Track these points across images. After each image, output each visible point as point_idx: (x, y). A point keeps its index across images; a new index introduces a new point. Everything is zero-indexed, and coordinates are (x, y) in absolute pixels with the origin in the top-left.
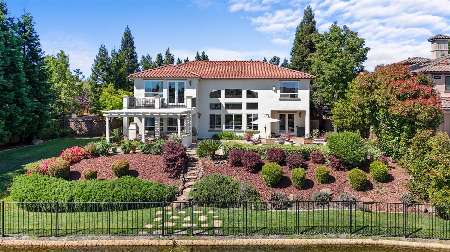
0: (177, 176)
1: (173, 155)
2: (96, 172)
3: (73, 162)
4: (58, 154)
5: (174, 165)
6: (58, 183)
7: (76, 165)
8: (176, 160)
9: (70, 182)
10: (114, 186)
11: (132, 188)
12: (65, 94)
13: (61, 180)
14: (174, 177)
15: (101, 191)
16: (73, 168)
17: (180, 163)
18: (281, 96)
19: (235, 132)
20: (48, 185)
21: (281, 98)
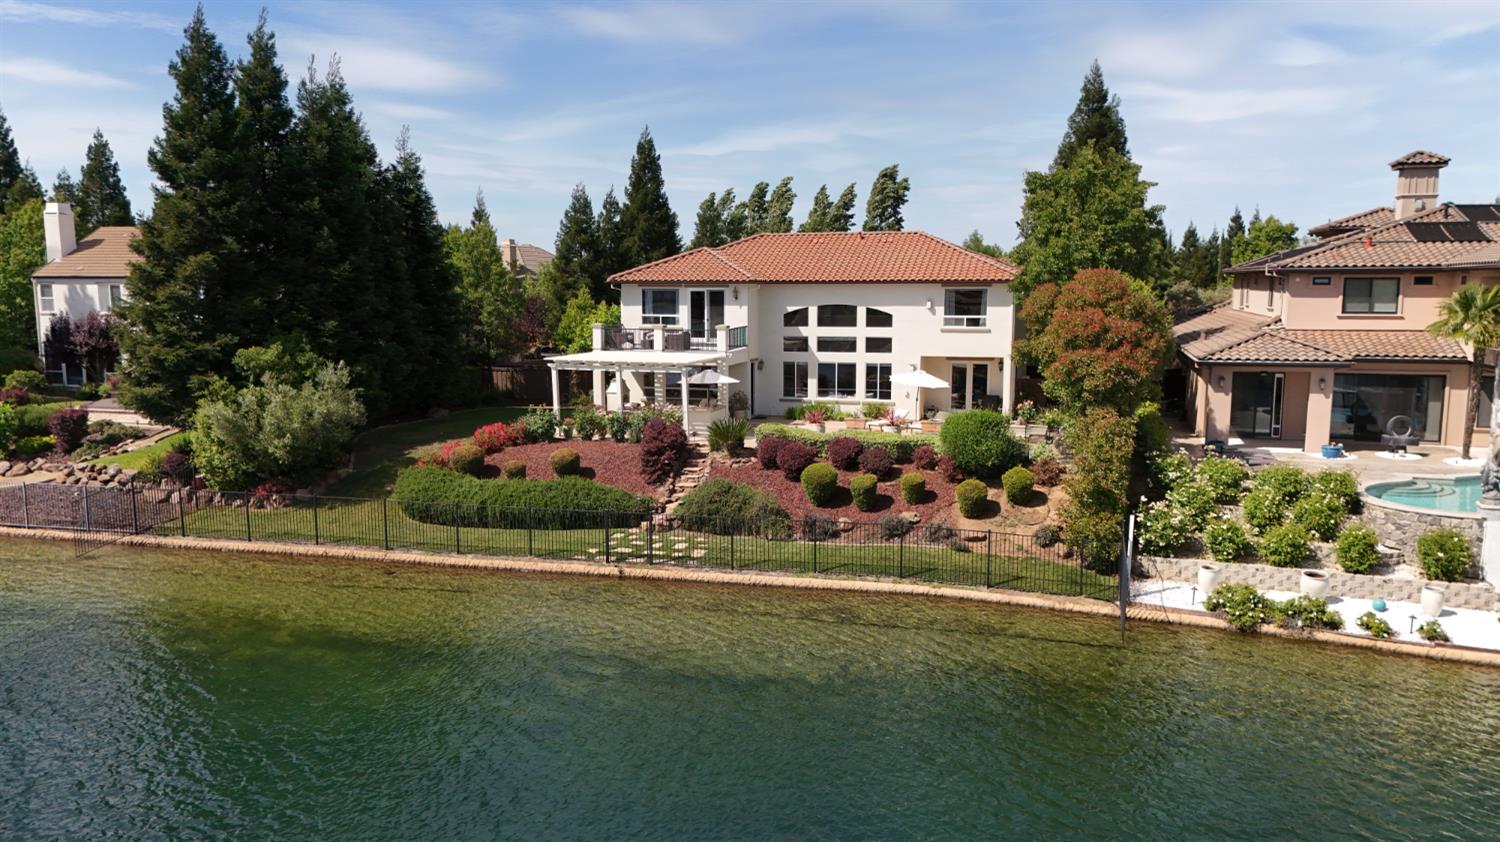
0: (660, 481)
1: (658, 443)
2: (524, 467)
3: (491, 450)
4: (469, 433)
5: (656, 462)
6: (464, 481)
7: (495, 455)
8: (660, 452)
9: (482, 481)
10: (550, 488)
11: (576, 495)
12: (490, 313)
13: (468, 477)
14: (654, 482)
15: (528, 496)
16: (488, 460)
17: (669, 459)
18: (947, 322)
19: (837, 403)
20: (448, 483)
21: (947, 327)
